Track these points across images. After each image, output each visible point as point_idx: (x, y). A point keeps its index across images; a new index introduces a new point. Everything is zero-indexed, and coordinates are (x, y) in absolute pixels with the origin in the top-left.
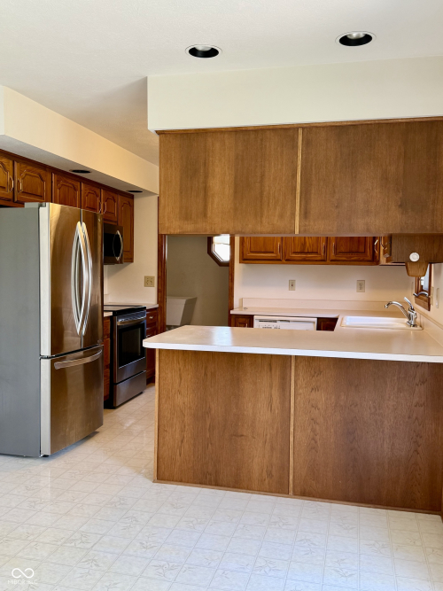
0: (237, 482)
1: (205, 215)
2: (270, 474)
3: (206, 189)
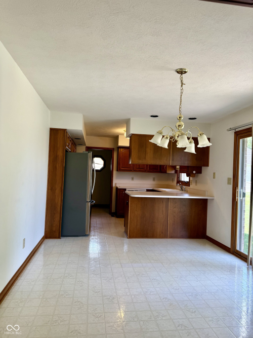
0: (153, 236)
1: (145, 159)
2: (162, 233)
3: (146, 151)
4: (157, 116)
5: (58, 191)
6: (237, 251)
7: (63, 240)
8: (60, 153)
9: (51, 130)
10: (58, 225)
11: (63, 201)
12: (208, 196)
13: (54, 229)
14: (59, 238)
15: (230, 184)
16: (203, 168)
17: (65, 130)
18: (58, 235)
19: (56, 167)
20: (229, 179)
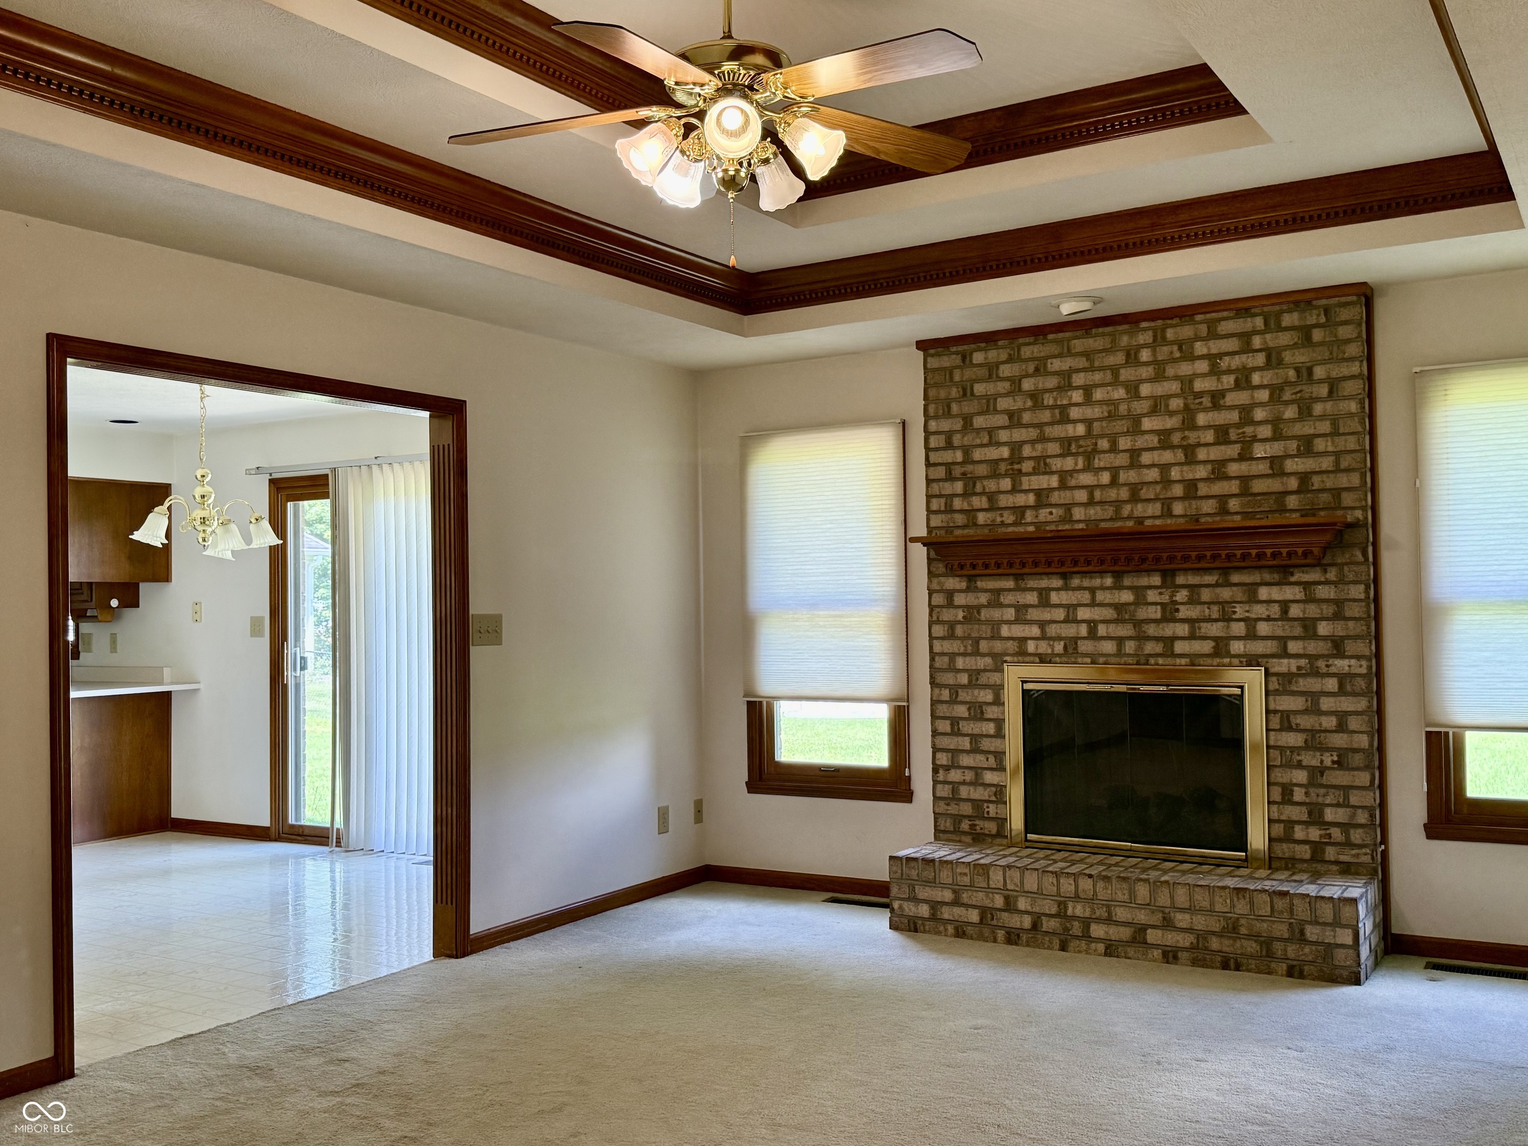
12: (172, 683)
15: (262, 635)
16: (145, 589)
20: (255, 623)
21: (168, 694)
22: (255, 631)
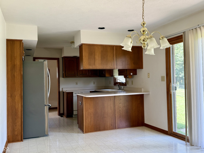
3: (95, 58)
4: (104, 28)
5: (18, 98)
6: (174, 132)
7: (26, 142)
8: (18, 62)
9: (8, 41)
10: (20, 129)
11: (23, 106)
12: (144, 92)
13: (16, 133)
14: (22, 140)
15: (164, 81)
16: (138, 70)
17: (21, 41)
18: (20, 139)
19: (14, 76)
20: (162, 78)
21: (143, 95)
22: (163, 80)
